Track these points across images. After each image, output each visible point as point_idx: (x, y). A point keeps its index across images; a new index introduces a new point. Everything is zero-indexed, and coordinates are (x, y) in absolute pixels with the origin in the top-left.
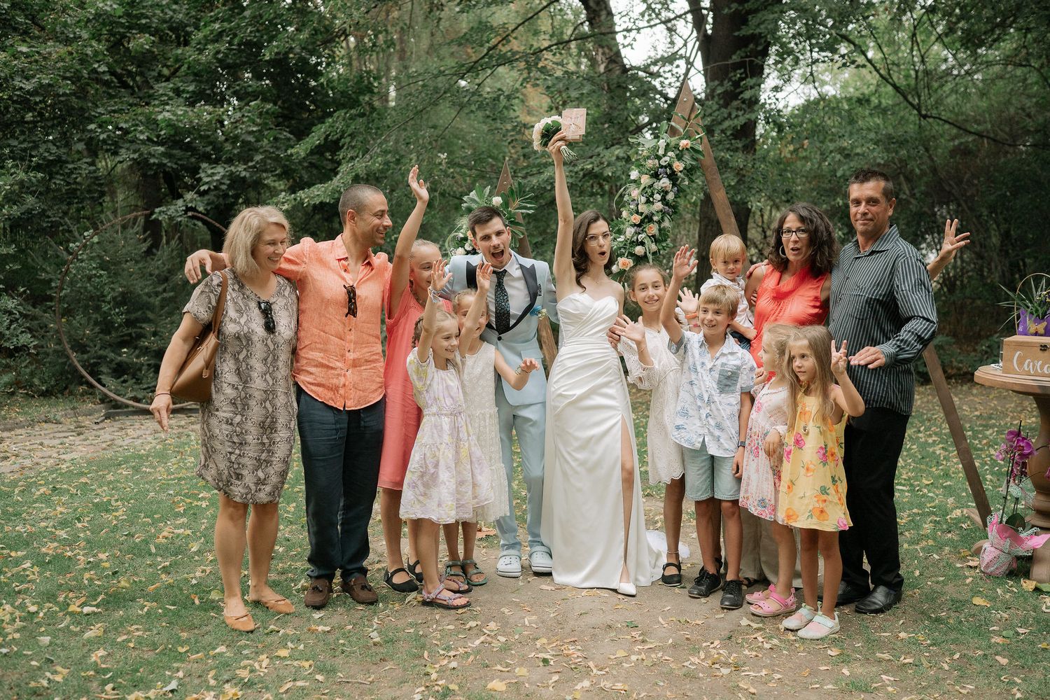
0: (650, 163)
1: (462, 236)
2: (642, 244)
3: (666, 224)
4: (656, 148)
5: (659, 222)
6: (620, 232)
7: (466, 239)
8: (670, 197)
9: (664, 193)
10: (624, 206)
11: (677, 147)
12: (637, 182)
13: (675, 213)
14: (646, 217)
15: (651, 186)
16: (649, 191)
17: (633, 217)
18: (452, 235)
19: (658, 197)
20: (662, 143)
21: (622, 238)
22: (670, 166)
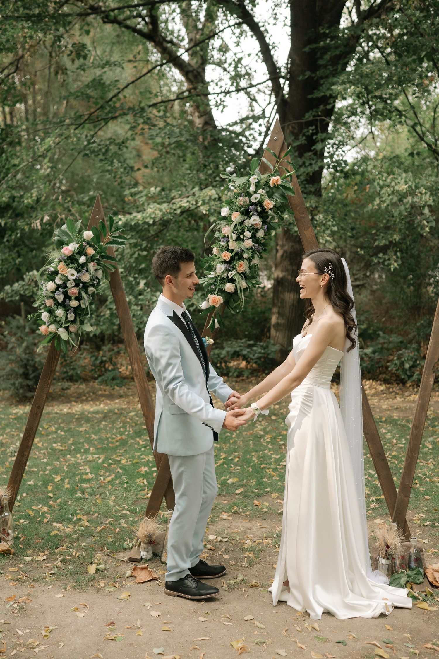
0: (241, 200)
1: (52, 269)
2: (232, 281)
3: (256, 261)
4: (247, 185)
5: (249, 260)
6: (211, 268)
7: (56, 273)
8: (260, 234)
9: (254, 230)
10: (214, 243)
11: (267, 184)
12: (227, 219)
13: (265, 250)
14: (237, 254)
15: (241, 223)
16: (239, 228)
17: (223, 255)
18: (44, 268)
19: (248, 234)
20: (253, 179)
21: (212, 275)
22: (260, 203)
